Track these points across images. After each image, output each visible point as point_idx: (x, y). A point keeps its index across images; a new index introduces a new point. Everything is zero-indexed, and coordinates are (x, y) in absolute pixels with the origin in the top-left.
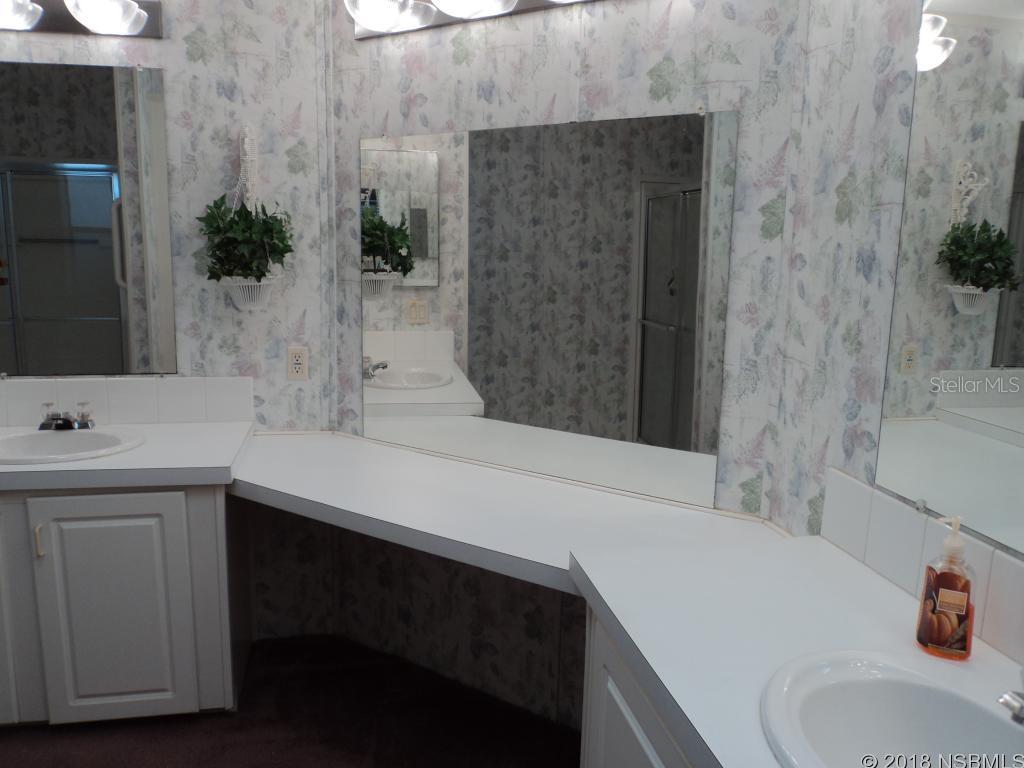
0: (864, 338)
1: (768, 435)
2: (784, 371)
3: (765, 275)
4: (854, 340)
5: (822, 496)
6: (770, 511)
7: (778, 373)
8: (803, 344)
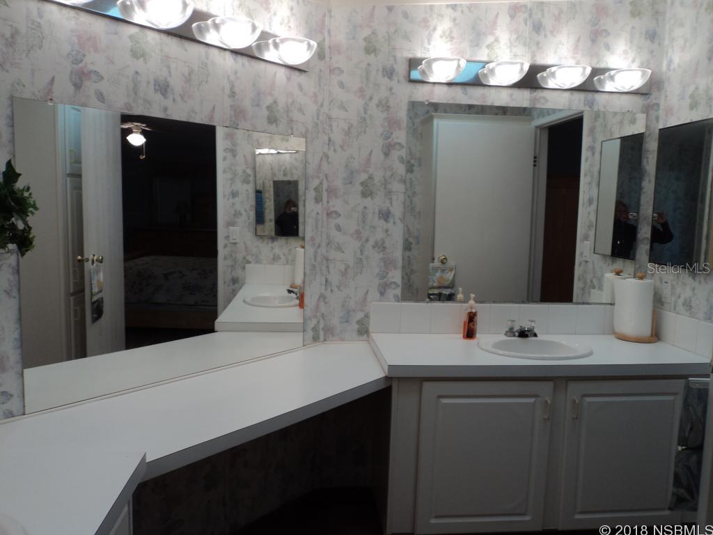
0: (387, 244)
1: (321, 299)
2: (328, 267)
3: (317, 221)
4: (380, 246)
5: (367, 316)
6: (324, 336)
7: (324, 268)
8: (343, 252)
